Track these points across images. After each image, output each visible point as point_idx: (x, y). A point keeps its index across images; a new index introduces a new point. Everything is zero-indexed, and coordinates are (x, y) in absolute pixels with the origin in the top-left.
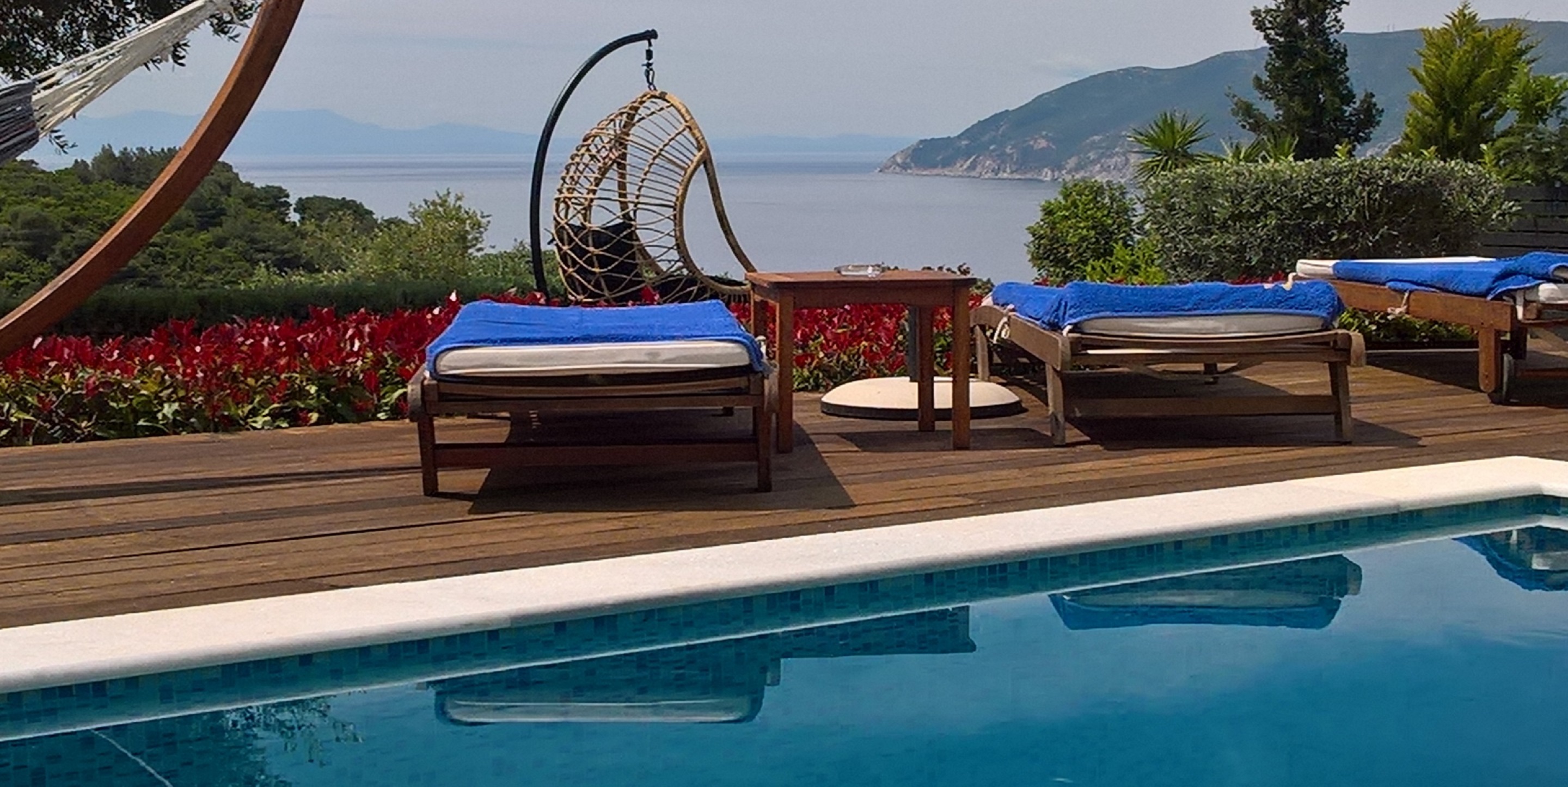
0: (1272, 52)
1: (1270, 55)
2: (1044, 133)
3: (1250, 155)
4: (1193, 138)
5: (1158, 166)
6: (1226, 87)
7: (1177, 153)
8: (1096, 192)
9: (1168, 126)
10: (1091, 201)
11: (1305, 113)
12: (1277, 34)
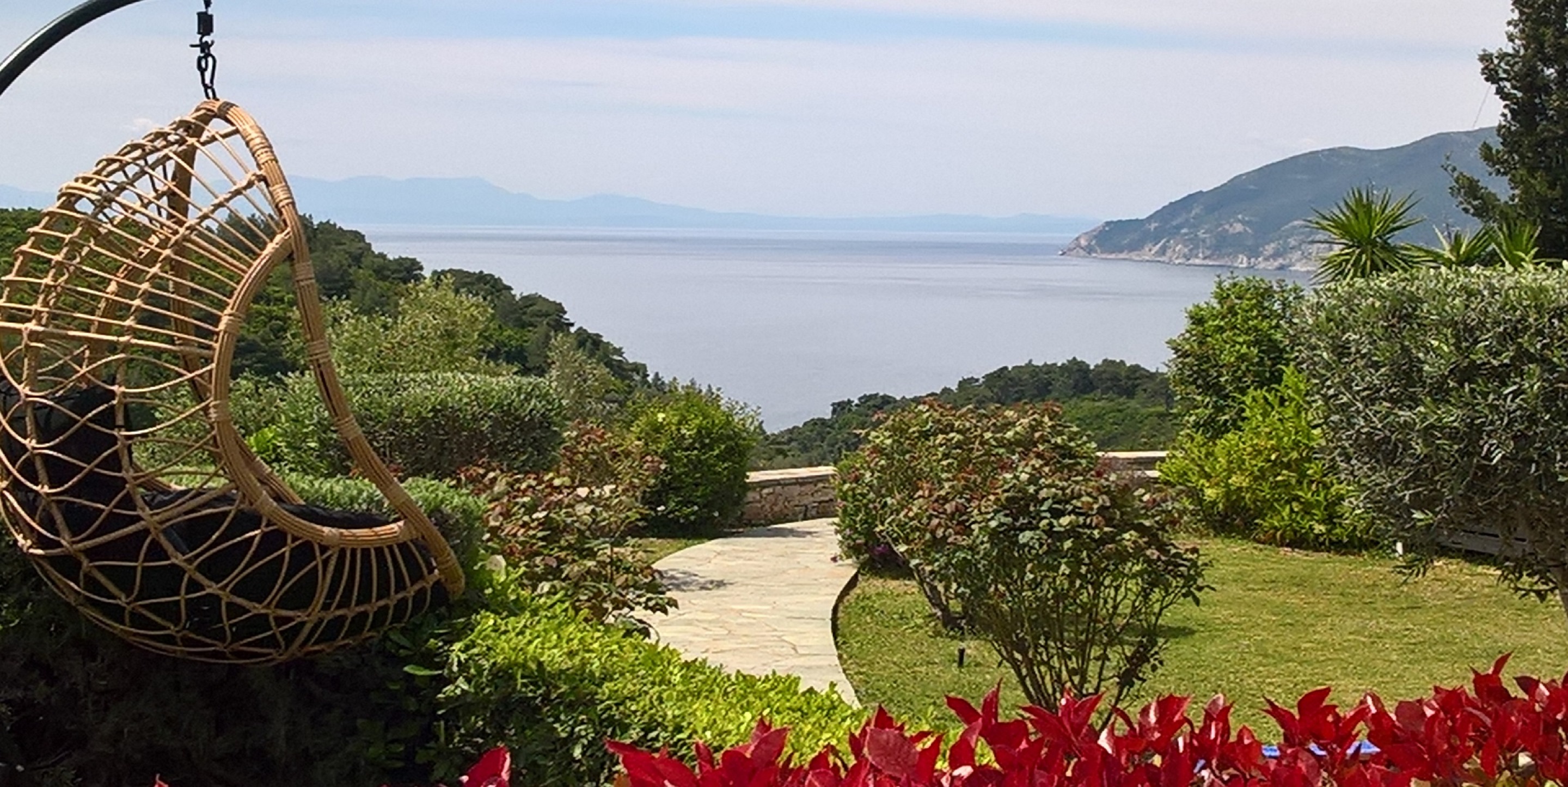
0: (1506, 111)
1: (1504, 115)
2: (1240, 217)
3: (1474, 248)
4: (1398, 224)
5: (1347, 261)
6: (1444, 158)
7: (1373, 243)
8: (1262, 295)
9: (1363, 208)
10: (1254, 306)
11: (1550, 194)
12: (1514, 87)
